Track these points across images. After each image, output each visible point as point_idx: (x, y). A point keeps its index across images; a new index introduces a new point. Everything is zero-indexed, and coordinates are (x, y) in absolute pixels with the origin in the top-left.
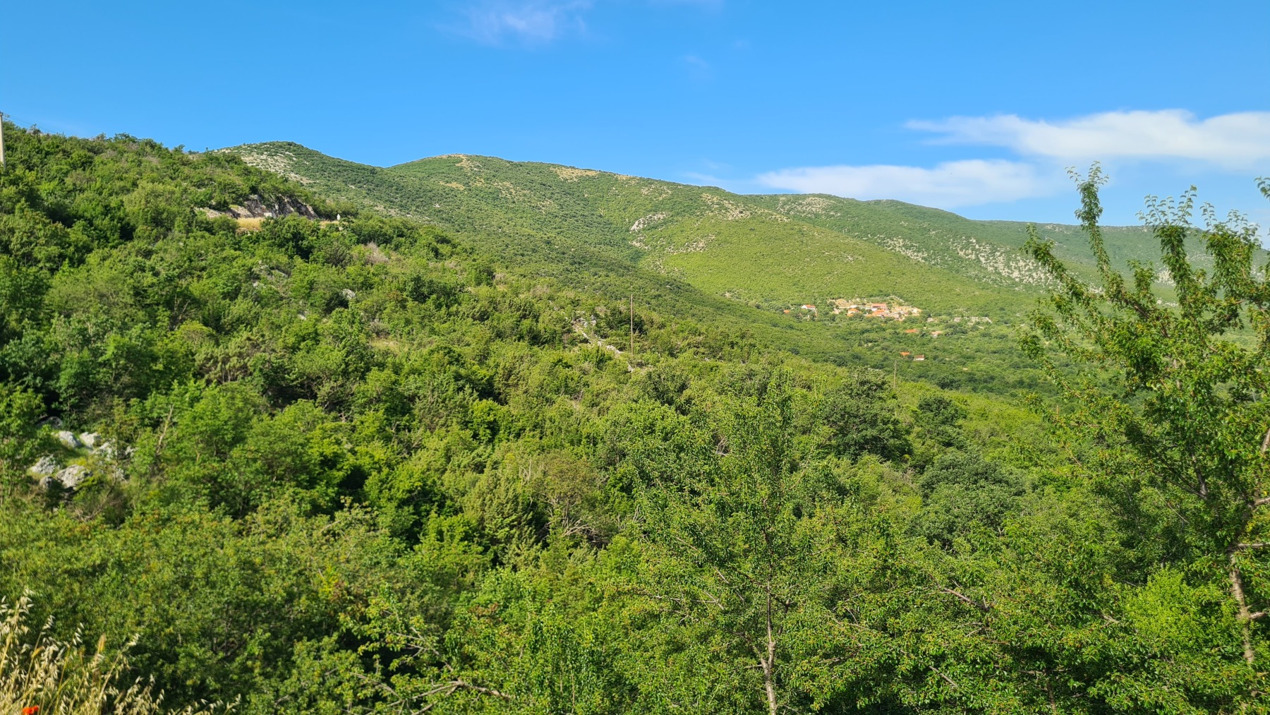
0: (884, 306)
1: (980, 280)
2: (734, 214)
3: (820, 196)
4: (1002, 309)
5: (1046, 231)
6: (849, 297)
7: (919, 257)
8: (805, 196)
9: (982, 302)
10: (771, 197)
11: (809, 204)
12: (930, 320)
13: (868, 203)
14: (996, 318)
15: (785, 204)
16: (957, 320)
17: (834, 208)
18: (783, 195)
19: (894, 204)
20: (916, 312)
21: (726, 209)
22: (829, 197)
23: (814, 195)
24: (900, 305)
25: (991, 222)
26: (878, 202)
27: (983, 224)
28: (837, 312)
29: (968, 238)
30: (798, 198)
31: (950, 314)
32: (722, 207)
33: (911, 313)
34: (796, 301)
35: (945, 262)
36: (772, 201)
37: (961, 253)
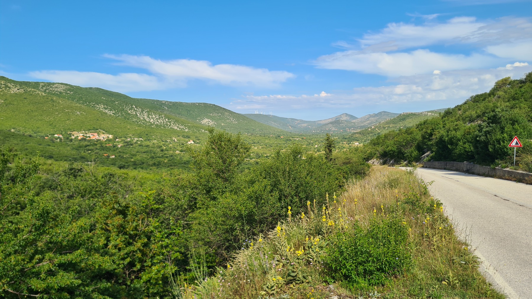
0: (96, 134)
1: (138, 123)
2: (14, 90)
3: (62, 84)
4: (147, 135)
5: (163, 104)
6: (79, 130)
7: (111, 113)
8: (54, 84)
9: (139, 132)
10: (35, 83)
11: (56, 87)
12: (117, 140)
13: (86, 88)
14: (145, 138)
15: (43, 86)
16: (129, 140)
17: (69, 90)
18: (42, 82)
19: (98, 89)
20: (111, 136)
21: (9, 88)
22: (66, 85)
23: (59, 83)
24: (104, 133)
25: (141, 99)
26: (91, 88)
27: (138, 100)
28: (73, 137)
29: (132, 105)
30: (50, 84)
31: (126, 137)
32: (6, 86)
33: (108, 137)
34: (52, 133)
35: (123, 115)
36: (36, 85)
37: (129, 112)
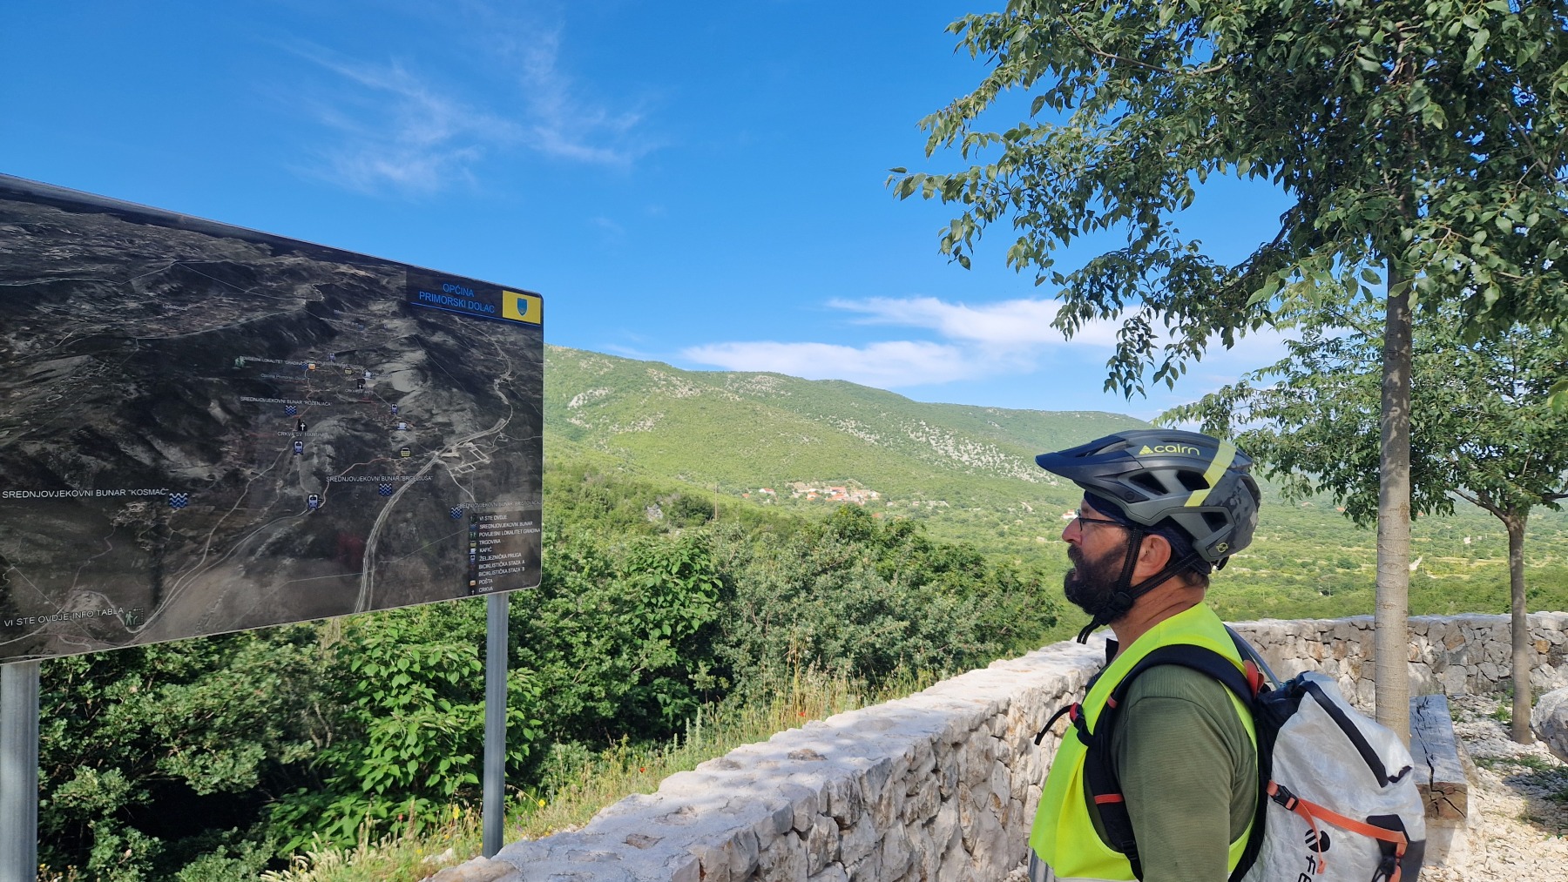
0: (843, 490)
1: (932, 463)
2: (683, 391)
3: (769, 374)
4: (958, 493)
5: (988, 415)
6: (807, 480)
7: (871, 439)
8: (754, 374)
9: (938, 485)
10: (718, 374)
11: (759, 383)
12: (889, 504)
13: (817, 383)
14: (953, 502)
15: (733, 381)
16: (916, 504)
17: (784, 387)
18: (732, 373)
19: (842, 384)
20: (875, 495)
21: (674, 386)
22: (778, 375)
23: (763, 373)
24: (859, 488)
25: (935, 404)
26: (826, 382)
27: (929, 406)
28: (796, 496)
29: (918, 420)
30: (746, 376)
31: (908, 498)
32: (669, 384)
33: (870, 497)
34: (754, 484)
35: (898, 445)
36: (720, 377)
37: (912, 436)
